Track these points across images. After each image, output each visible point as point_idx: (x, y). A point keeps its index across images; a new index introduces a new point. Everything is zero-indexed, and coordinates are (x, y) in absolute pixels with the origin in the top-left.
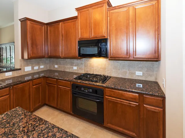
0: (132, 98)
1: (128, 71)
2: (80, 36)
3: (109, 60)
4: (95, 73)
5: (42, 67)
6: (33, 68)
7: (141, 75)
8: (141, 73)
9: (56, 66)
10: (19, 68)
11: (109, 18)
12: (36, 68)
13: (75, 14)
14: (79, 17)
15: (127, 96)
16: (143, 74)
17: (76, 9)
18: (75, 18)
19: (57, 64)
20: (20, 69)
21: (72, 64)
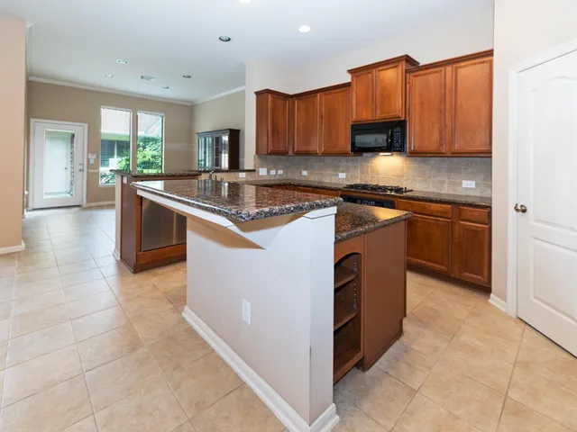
0: (441, 212)
1: (447, 181)
2: (354, 117)
3: (408, 156)
4: (381, 184)
5: (280, 172)
6: (268, 172)
7: (474, 186)
8: (474, 182)
9: (305, 173)
10: (252, 168)
11: (408, 86)
12: (273, 172)
13: (347, 79)
14: (354, 85)
15: (432, 208)
16: (477, 184)
17: (349, 71)
18: (348, 85)
19: (306, 169)
20: (254, 171)
21: (337, 169)
